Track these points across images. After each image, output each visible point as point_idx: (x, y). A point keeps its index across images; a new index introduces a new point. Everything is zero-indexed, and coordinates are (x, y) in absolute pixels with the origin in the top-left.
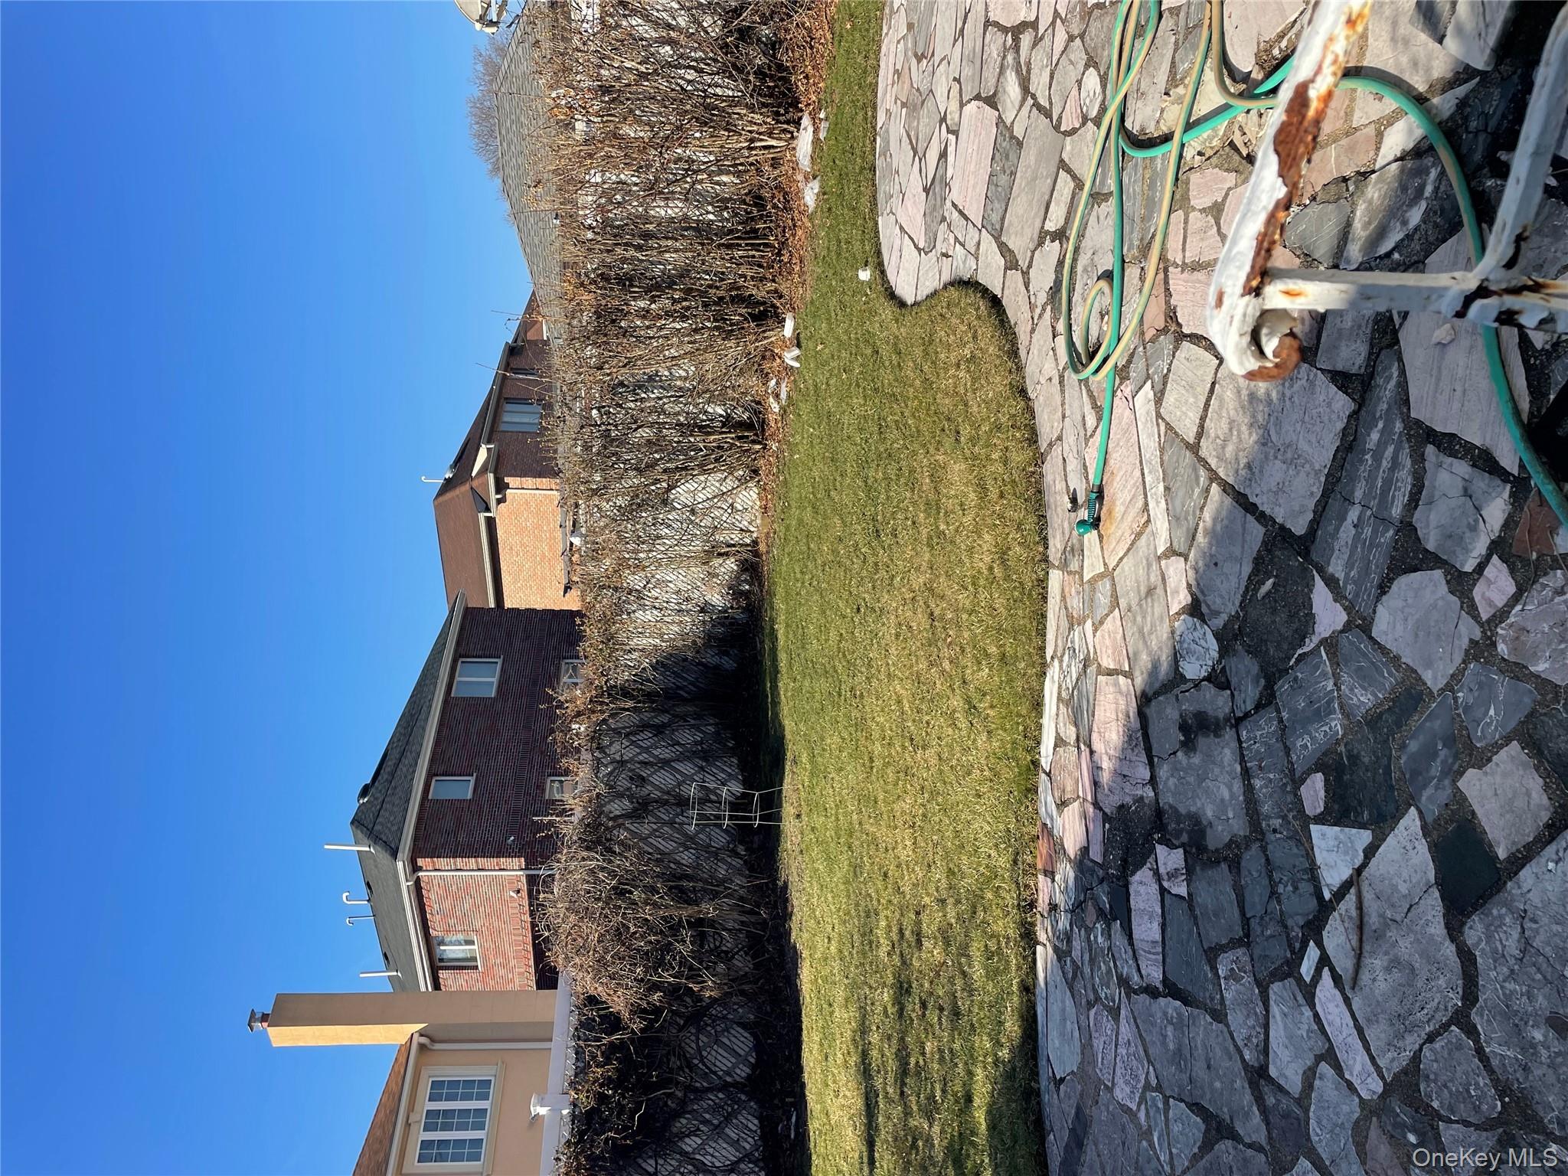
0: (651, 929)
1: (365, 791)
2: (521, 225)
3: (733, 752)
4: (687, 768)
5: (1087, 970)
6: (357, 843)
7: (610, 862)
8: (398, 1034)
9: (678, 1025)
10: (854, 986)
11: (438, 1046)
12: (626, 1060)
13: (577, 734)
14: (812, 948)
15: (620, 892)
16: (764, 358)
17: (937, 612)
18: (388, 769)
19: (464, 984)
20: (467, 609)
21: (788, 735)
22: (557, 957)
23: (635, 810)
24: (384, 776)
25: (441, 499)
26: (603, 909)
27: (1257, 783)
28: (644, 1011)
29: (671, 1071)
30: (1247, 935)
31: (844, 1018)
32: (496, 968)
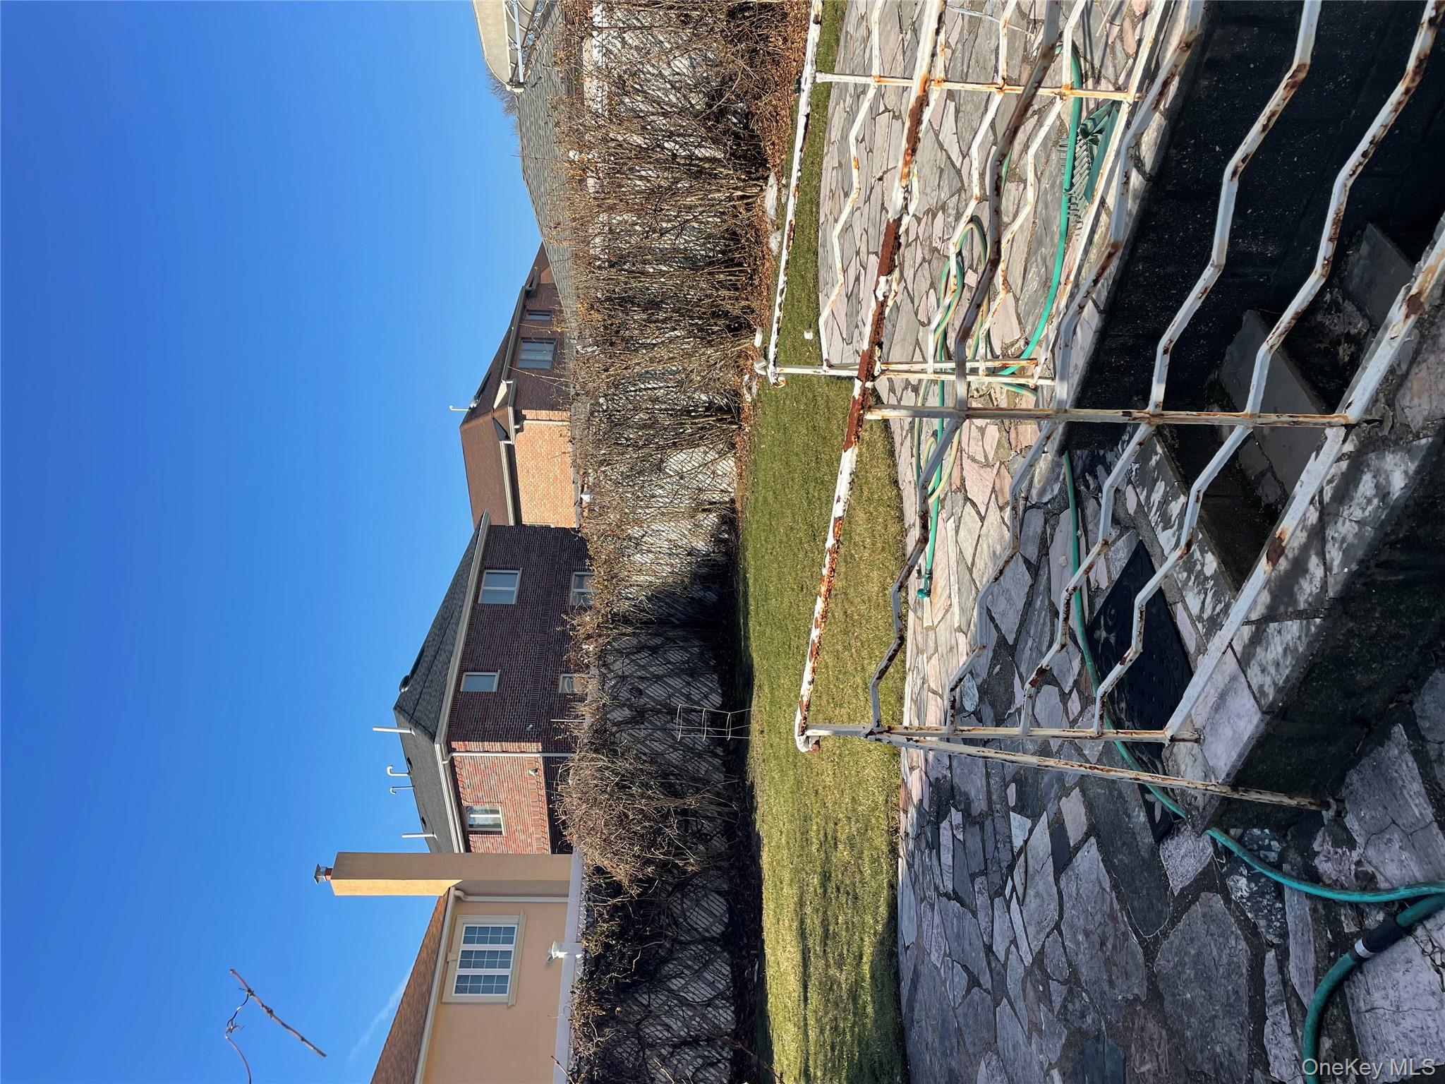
0: (646, 817)
1: (406, 682)
2: (539, 209)
3: (714, 669)
4: (676, 682)
5: (921, 878)
6: (399, 726)
7: (613, 763)
8: (439, 887)
9: (667, 891)
10: (797, 871)
11: (470, 899)
12: (626, 917)
13: (587, 653)
14: (770, 837)
15: (621, 787)
16: (739, 357)
17: (849, 612)
18: (425, 665)
19: (490, 846)
20: (491, 527)
21: (756, 666)
22: (572, 836)
23: (633, 718)
24: (421, 670)
25: (467, 426)
26: (609, 800)
27: (992, 782)
28: (640, 880)
29: (661, 927)
30: (986, 869)
31: (790, 892)
32: (517, 834)
